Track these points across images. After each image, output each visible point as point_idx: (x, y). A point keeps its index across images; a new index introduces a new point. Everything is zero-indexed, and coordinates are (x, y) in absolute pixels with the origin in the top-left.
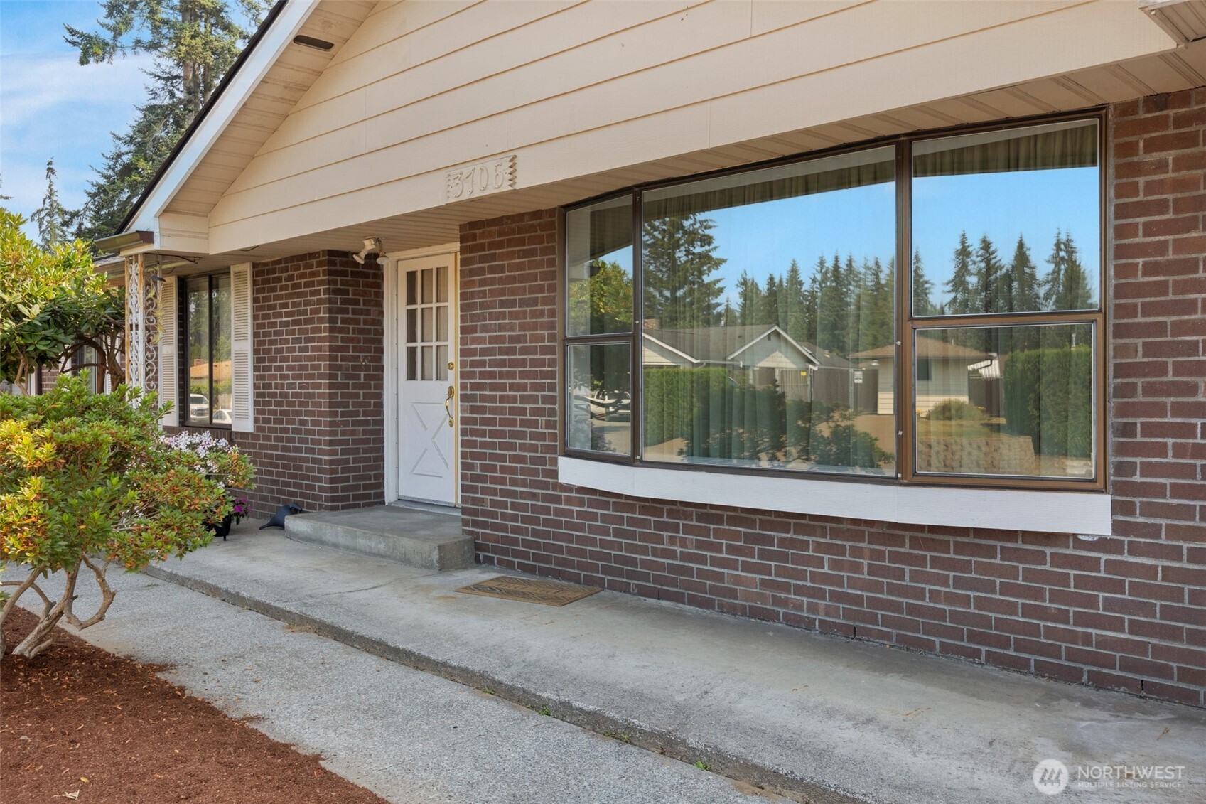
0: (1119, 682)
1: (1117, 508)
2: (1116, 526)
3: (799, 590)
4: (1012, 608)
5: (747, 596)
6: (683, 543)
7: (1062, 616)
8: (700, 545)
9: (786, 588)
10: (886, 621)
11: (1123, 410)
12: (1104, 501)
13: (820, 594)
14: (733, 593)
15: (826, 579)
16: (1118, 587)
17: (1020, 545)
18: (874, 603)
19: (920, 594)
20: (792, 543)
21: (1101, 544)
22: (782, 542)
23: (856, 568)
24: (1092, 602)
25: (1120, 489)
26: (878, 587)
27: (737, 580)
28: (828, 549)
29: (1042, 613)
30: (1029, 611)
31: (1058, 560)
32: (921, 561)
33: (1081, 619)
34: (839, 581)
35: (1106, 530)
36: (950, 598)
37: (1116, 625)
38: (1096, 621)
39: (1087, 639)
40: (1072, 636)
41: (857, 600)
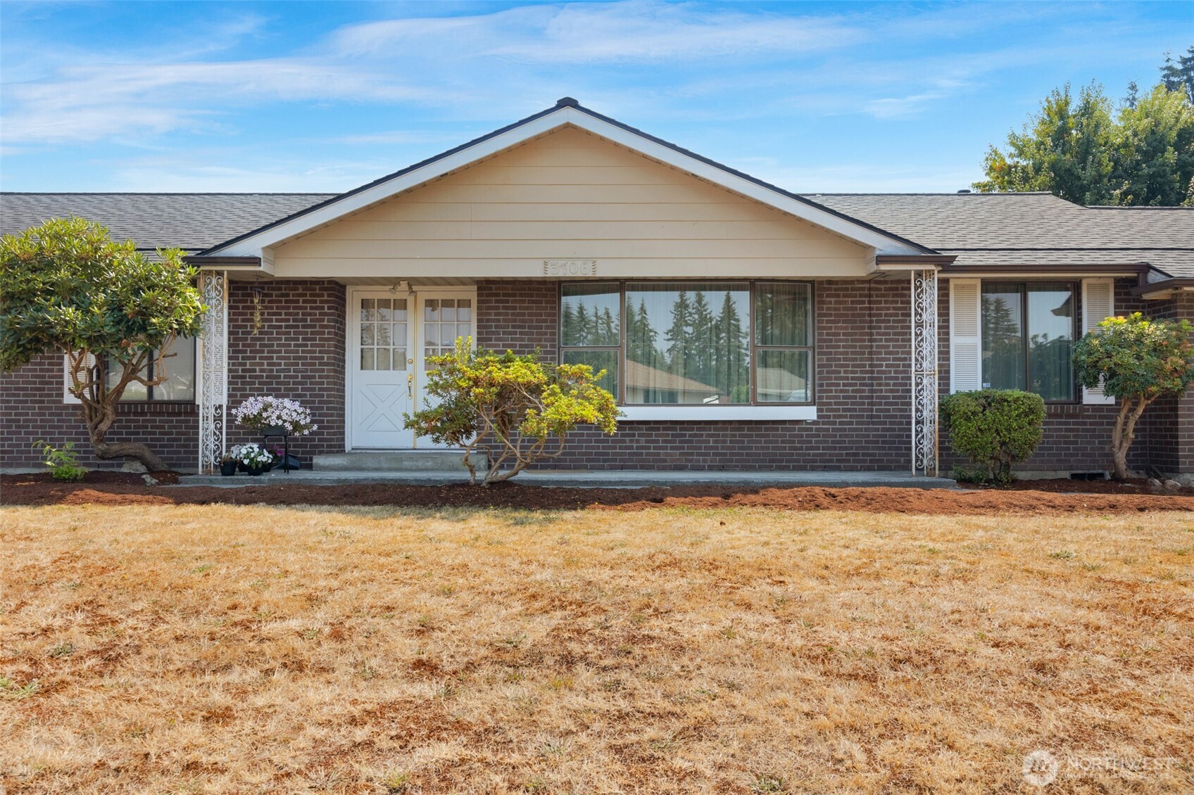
0: (818, 467)
1: (819, 410)
2: (818, 416)
3: (699, 454)
4: (785, 448)
5: (672, 461)
6: (638, 441)
7: (801, 448)
8: (647, 441)
9: (692, 454)
10: (737, 461)
11: (820, 379)
12: (815, 408)
13: (708, 454)
14: (665, 461)
15: (712, 448)
16: (818, 436)
17: (788, 426)
18: (731, 454)
19: (751, 448)
20: (695, 435)
21: (814, 422)
22: (690, 436)
23: (725, 442)
24: (810, 442)
25: (819, 404)
26: (734, 448)
27: (667, 454)
28: (712, 436)
29: (795, 448)
30: (791, 448)
31: (800, 430)
32: (751, 436)
33: (807, 448)
34: (717, 448)
35: (815, 418)
36: (763, 448)
37: (818, 448)
38: (812, 448)
39: (809, 454)
40: (804, 455)
41: (725, 454)
